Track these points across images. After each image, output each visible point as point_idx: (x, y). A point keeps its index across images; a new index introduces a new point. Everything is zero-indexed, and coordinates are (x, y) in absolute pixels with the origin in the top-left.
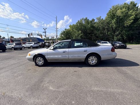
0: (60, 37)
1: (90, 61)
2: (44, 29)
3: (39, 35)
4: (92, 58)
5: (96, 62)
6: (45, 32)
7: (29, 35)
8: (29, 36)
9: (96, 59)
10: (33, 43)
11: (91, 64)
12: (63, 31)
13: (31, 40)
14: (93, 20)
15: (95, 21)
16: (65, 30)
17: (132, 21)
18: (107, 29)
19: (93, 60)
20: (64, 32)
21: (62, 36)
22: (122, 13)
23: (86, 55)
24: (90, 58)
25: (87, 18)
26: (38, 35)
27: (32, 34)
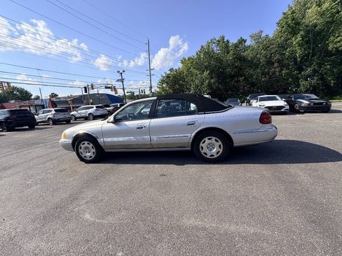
0: (158, 90)
1: (205, 150)
2: (118, 72)
3: (109, 88)
4: (210, 141)
5: (221, 151)
6: (122, 80)
7: (85, 88)
8: (86, 92)
9: (220, 143)
10: (93, 107)
11: (208, 156)
12: (164, 75)
13: (91, 101)
14: (242, 41)
15: (248, 43)
16: (169, 72)
18: (279, 61)
19: (212, 147)
20: (168, 77)
21: (163, 87)
22: (322, 14)
23: (193, 135)
24: (205, 141)
25: (223, 38)
26: (106, 88)
27: (92, 85)
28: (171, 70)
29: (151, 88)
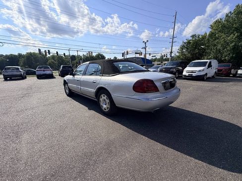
0: (178, 54)
2: (144, 42)
3: (138, 53)
5: (109, 107)
6: (145, 48)
7: (123, 54)
8: (123, 56)
9: (109, 101)
11: (103, 109)
12: (186, 41)
16: (191, 38)
20: (189, 42)
21: (182, 52)
23: (95, 90)
24: (102, 97)
26: (136, 53)
27: (127, 52)
28: (193, 36)
29: (171, 52)
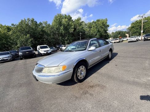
5: (111, 55)
15: (44, 25)
17: (73, 29)
25: (34, 20)
